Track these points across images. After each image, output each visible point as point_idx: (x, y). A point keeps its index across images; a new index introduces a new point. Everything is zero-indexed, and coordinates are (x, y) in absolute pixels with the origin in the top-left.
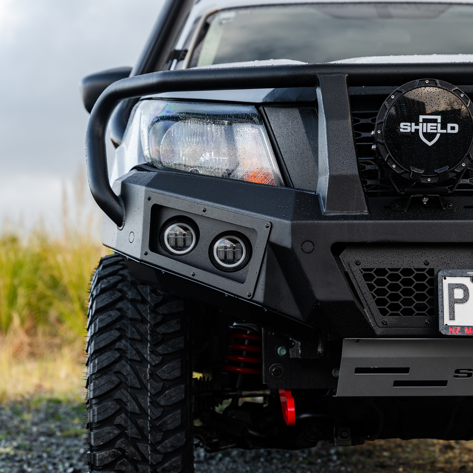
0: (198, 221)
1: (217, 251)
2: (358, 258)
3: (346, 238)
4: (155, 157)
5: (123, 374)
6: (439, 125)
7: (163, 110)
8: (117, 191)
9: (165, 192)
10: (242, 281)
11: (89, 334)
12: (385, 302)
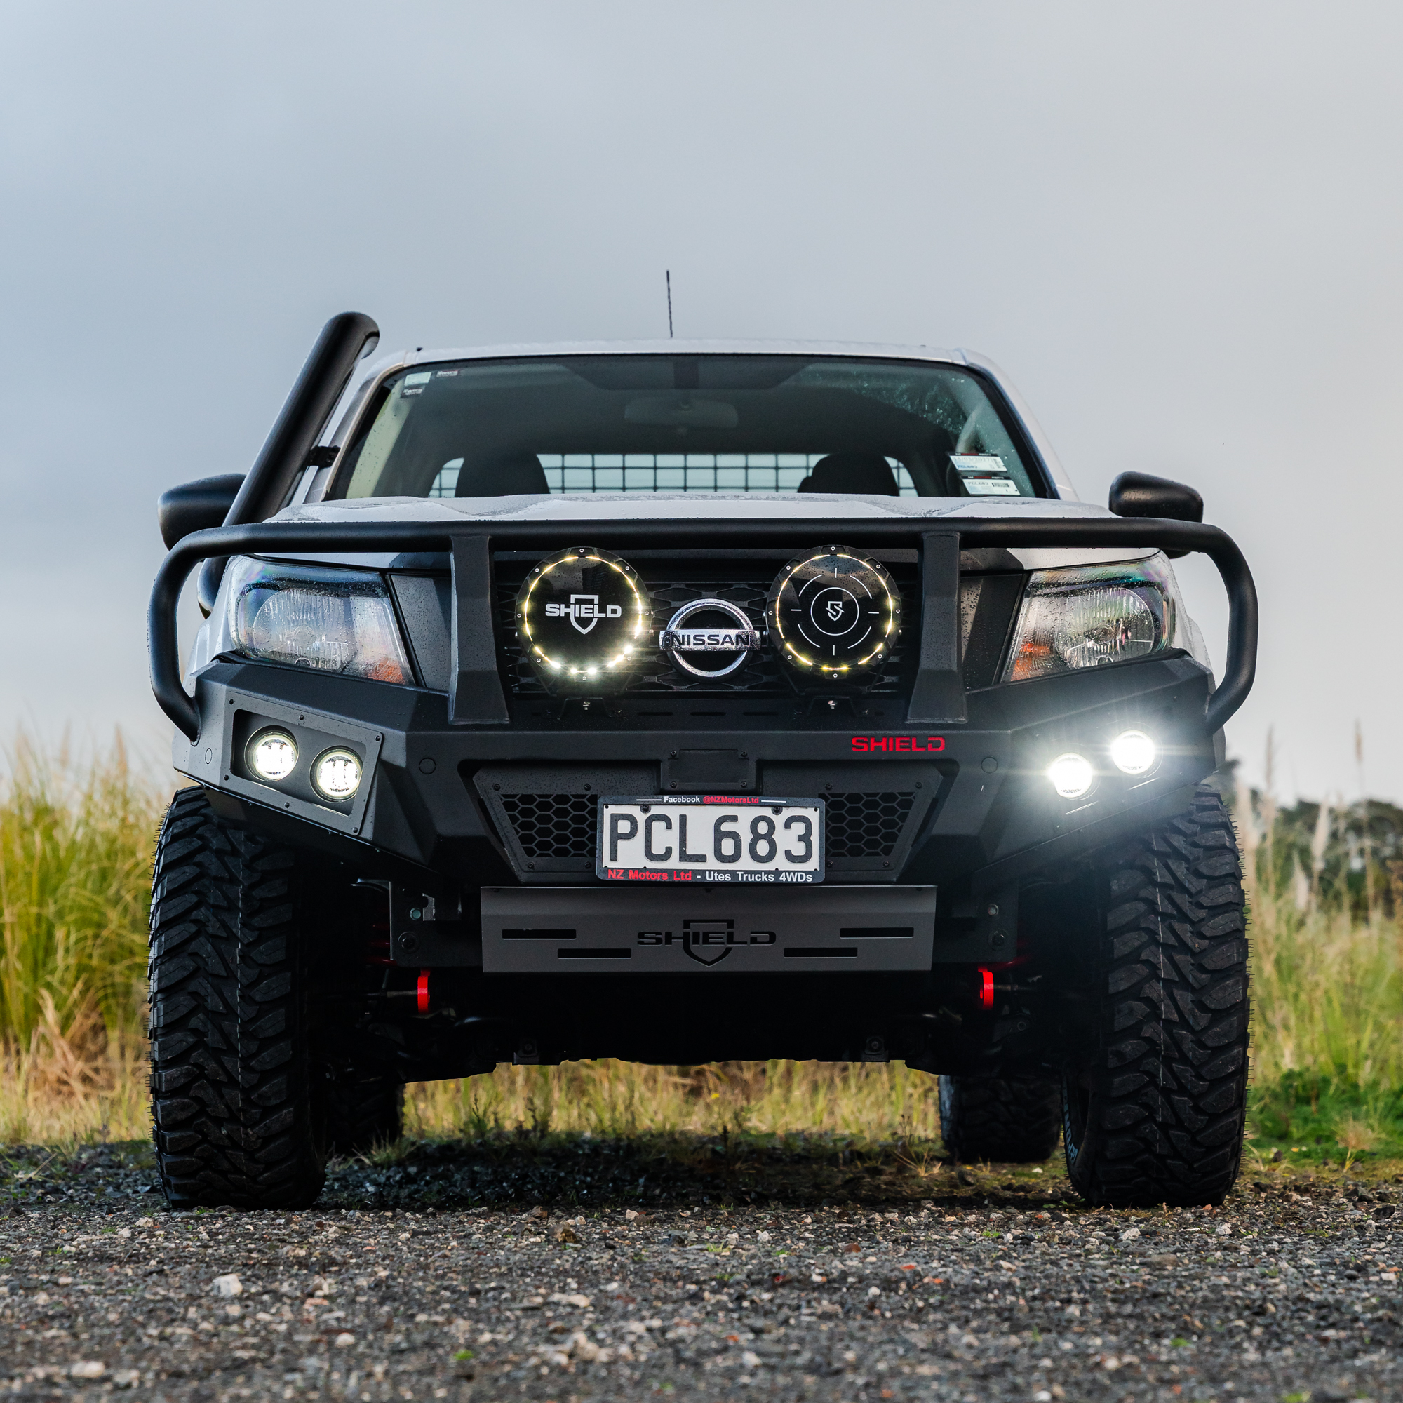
0: (296, 733)
2: (497, 781)
3: (478, 754)
4: (245, 642)
5: (201, 957)
6: (596, 607)
7: (258, 575)
8: (190, 688)
9: (251, 693)
10: (347, 813)
11: (154, 902)
12: (532, 839)
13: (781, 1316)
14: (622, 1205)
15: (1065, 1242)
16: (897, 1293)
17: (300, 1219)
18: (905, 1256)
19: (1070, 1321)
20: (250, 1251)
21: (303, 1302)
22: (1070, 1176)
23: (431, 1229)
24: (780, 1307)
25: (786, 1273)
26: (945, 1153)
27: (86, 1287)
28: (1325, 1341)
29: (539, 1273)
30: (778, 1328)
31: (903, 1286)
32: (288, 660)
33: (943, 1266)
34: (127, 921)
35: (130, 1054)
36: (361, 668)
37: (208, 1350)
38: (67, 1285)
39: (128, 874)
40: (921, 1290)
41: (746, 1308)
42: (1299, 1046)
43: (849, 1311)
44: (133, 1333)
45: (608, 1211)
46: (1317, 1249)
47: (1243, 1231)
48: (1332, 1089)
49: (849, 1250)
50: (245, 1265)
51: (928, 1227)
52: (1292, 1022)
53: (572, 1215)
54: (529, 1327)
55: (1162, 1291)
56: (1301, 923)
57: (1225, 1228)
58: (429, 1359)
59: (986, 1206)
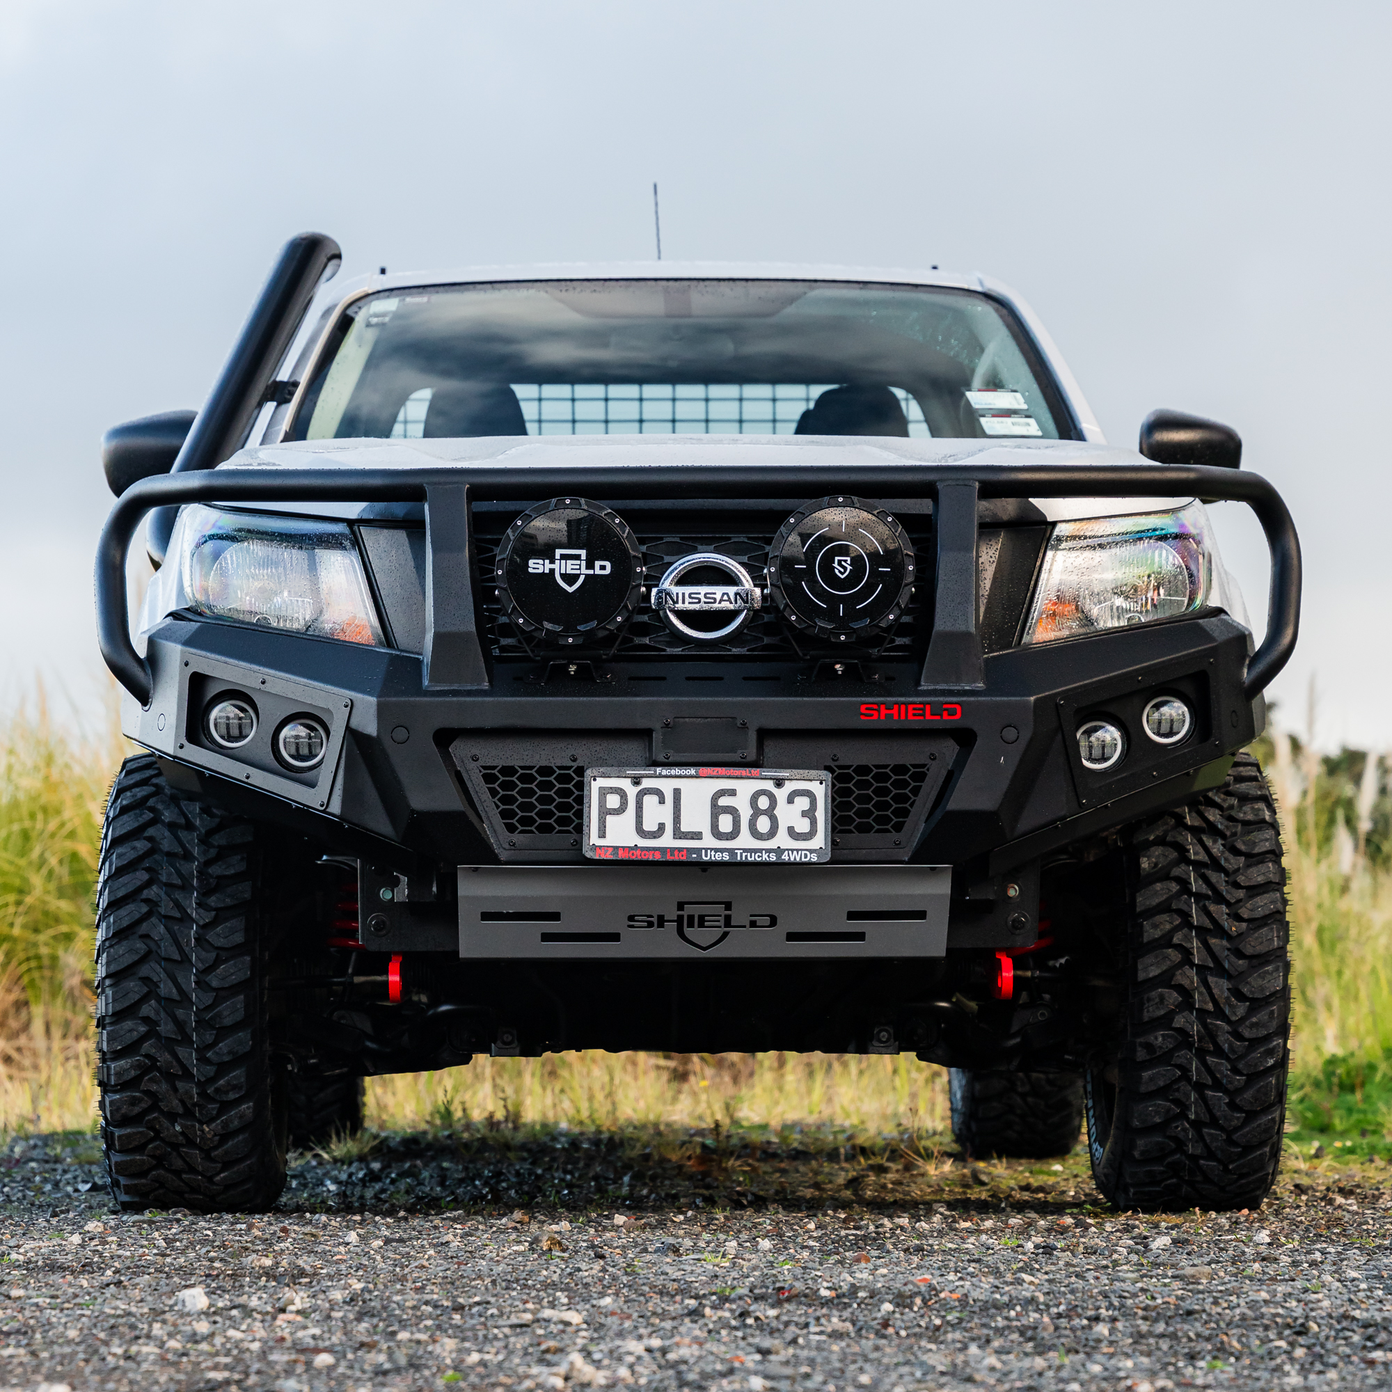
0: (256, 698)
1: (285, 743)
2: (475, 751)
3: (454, 722)
4: (200, 597)
5: (152, 939)
6: (584, 563)
7: (214, 525)
8: (142, 652)
9: (209, 654)
10: (312, 785)
11: (101, 879)
12: (514, 814)
13: (789, 1336)
14: (608, 1208)
15: (1091, 1251)
16: (911, 1309)
17: (262, 1224)
18: (919, 1267)
19: (1099, 1341)
20: (212, 1260)
21: (274, 1318)
22: (1094, 1176)
23: (405, 1236)
24: (787, 1324)
25: (792, 1287)
26: (955, 1147)
27: (40, 1300)
28: (1371, 1363)
29: (525, 1286)
30: (785, 1349)
31: (918, 1301)
32: (247, 618)
33: (961, 1279)
34: (52, 886)
35: (56, 1033)
36: (328, 626)
37: (178, 1371)
38: (19, 1298)
39: (53, 835)
40: (937, 1306)
41: (751, 1326)
42: (1343, 1026)
43: (861, 1329)
44: (96, 1351)
45: (594, 1215)
46: (1363, 1260)
47: (1283, 1240)
48: (1378, 1077)
49: (858, 1260)
50: (208, 1276)
51: (941, 1234)
52: (1336, 1002)
53: (555, 1219)
54: (519, 1346)
55: (1197, 1307)
56: (1345, 889)
57: (1263, 1237)
58: (415, 1380)
59: (1004, 1210)
